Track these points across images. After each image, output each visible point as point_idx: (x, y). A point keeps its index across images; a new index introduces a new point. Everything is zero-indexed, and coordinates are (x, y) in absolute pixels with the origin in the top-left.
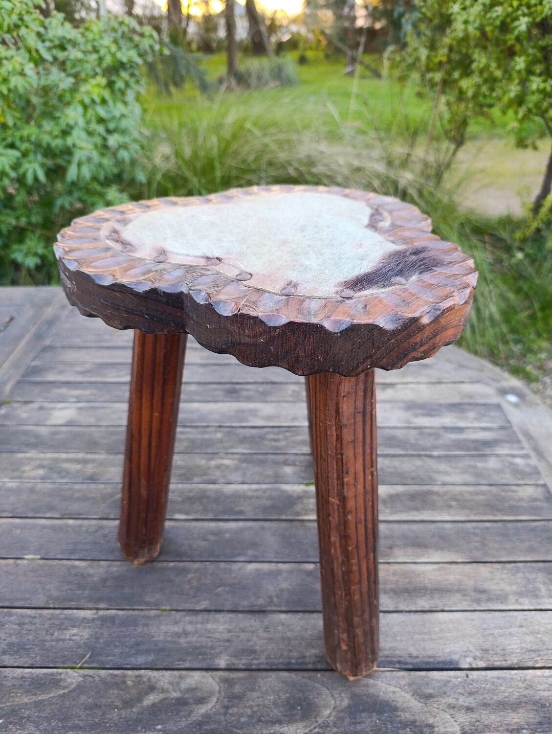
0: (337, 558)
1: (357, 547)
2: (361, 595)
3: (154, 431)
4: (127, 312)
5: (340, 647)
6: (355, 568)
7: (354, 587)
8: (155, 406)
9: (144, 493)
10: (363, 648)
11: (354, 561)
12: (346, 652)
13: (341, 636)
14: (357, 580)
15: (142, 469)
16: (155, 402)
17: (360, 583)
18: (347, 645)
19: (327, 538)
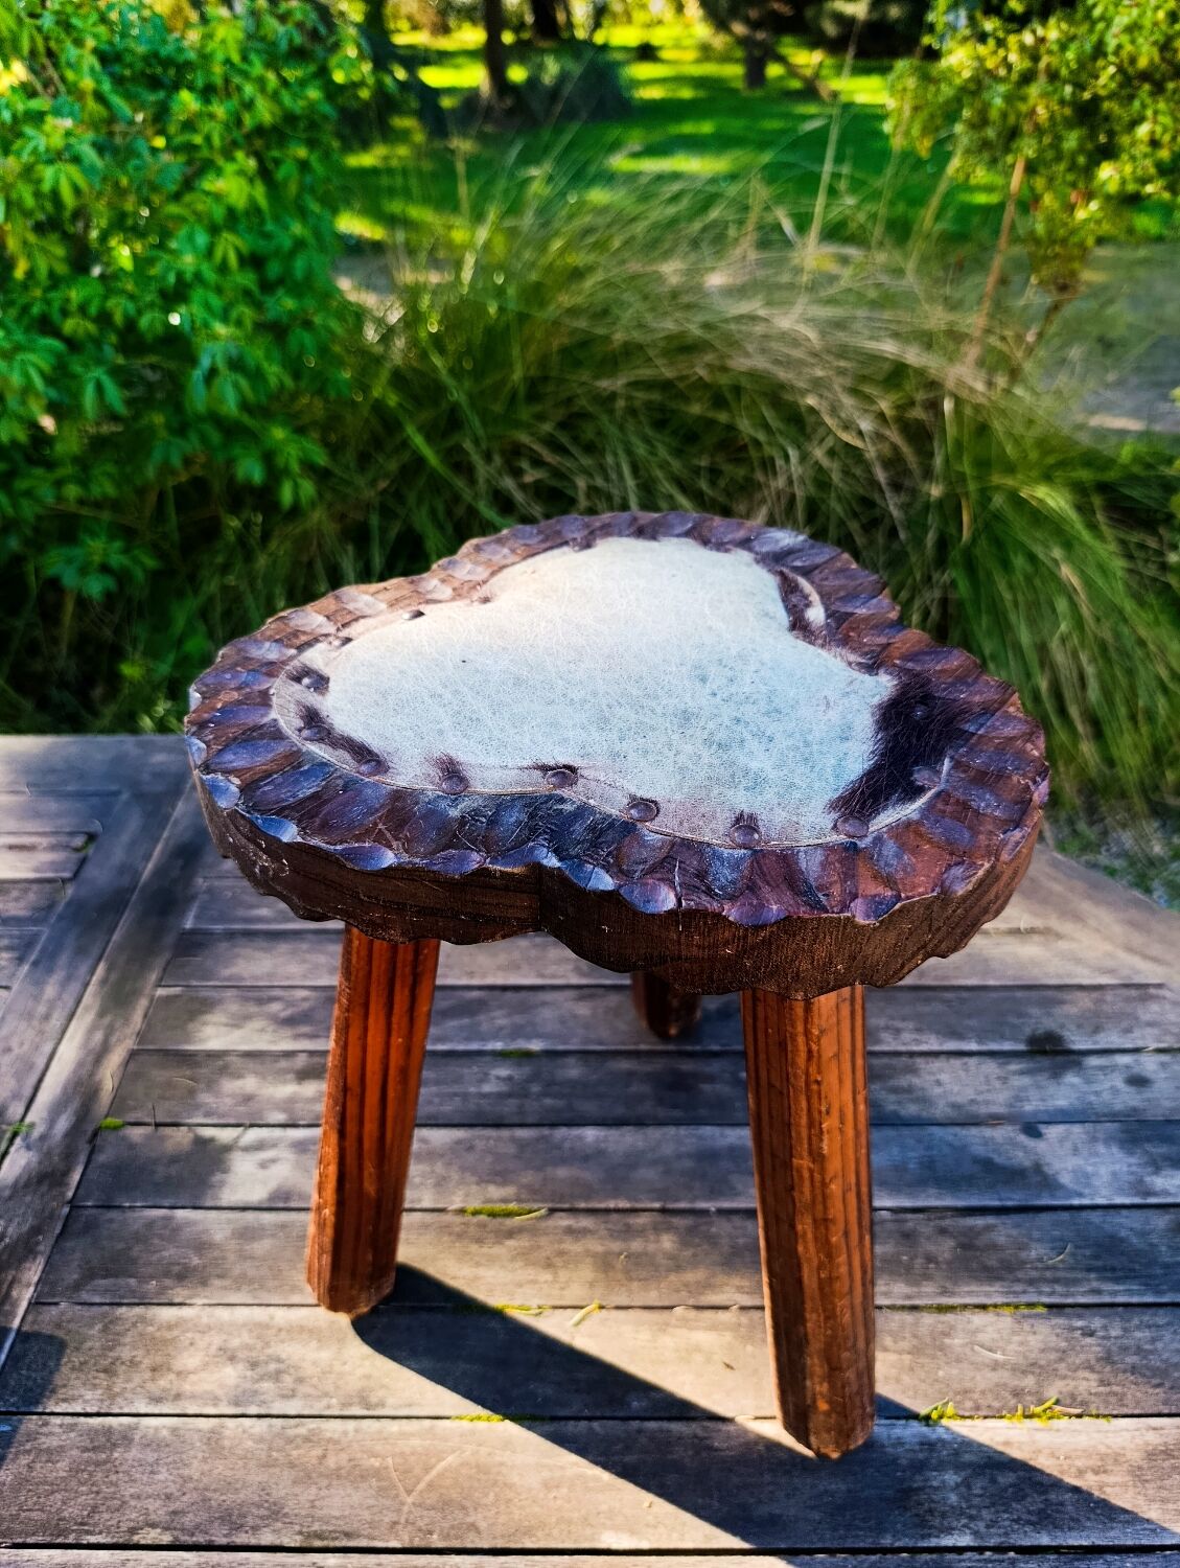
0: (809, 1260)
1: (846, 1234)
2: (853, 1314)
3: (392, 1072)
4: (418, 913)
5: (816, 1408)
6: (843, 1270)
7: (840, 1303)
8: (395, 1026)
9: (370, 1187)
10: (857, 1401)
11: (843, 1258)
12: (828, 1414)
13: (818, 1388)
14: (846, 1289)
15: (367, 1145)
16: (395, 1019)
17: (851, 1290)
18: (830, 1402)
19: (785, 1227)
